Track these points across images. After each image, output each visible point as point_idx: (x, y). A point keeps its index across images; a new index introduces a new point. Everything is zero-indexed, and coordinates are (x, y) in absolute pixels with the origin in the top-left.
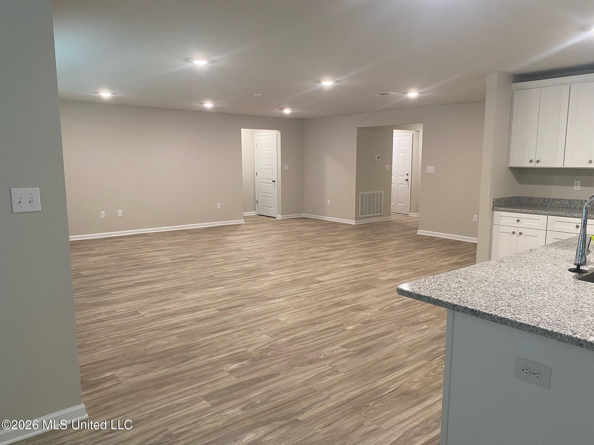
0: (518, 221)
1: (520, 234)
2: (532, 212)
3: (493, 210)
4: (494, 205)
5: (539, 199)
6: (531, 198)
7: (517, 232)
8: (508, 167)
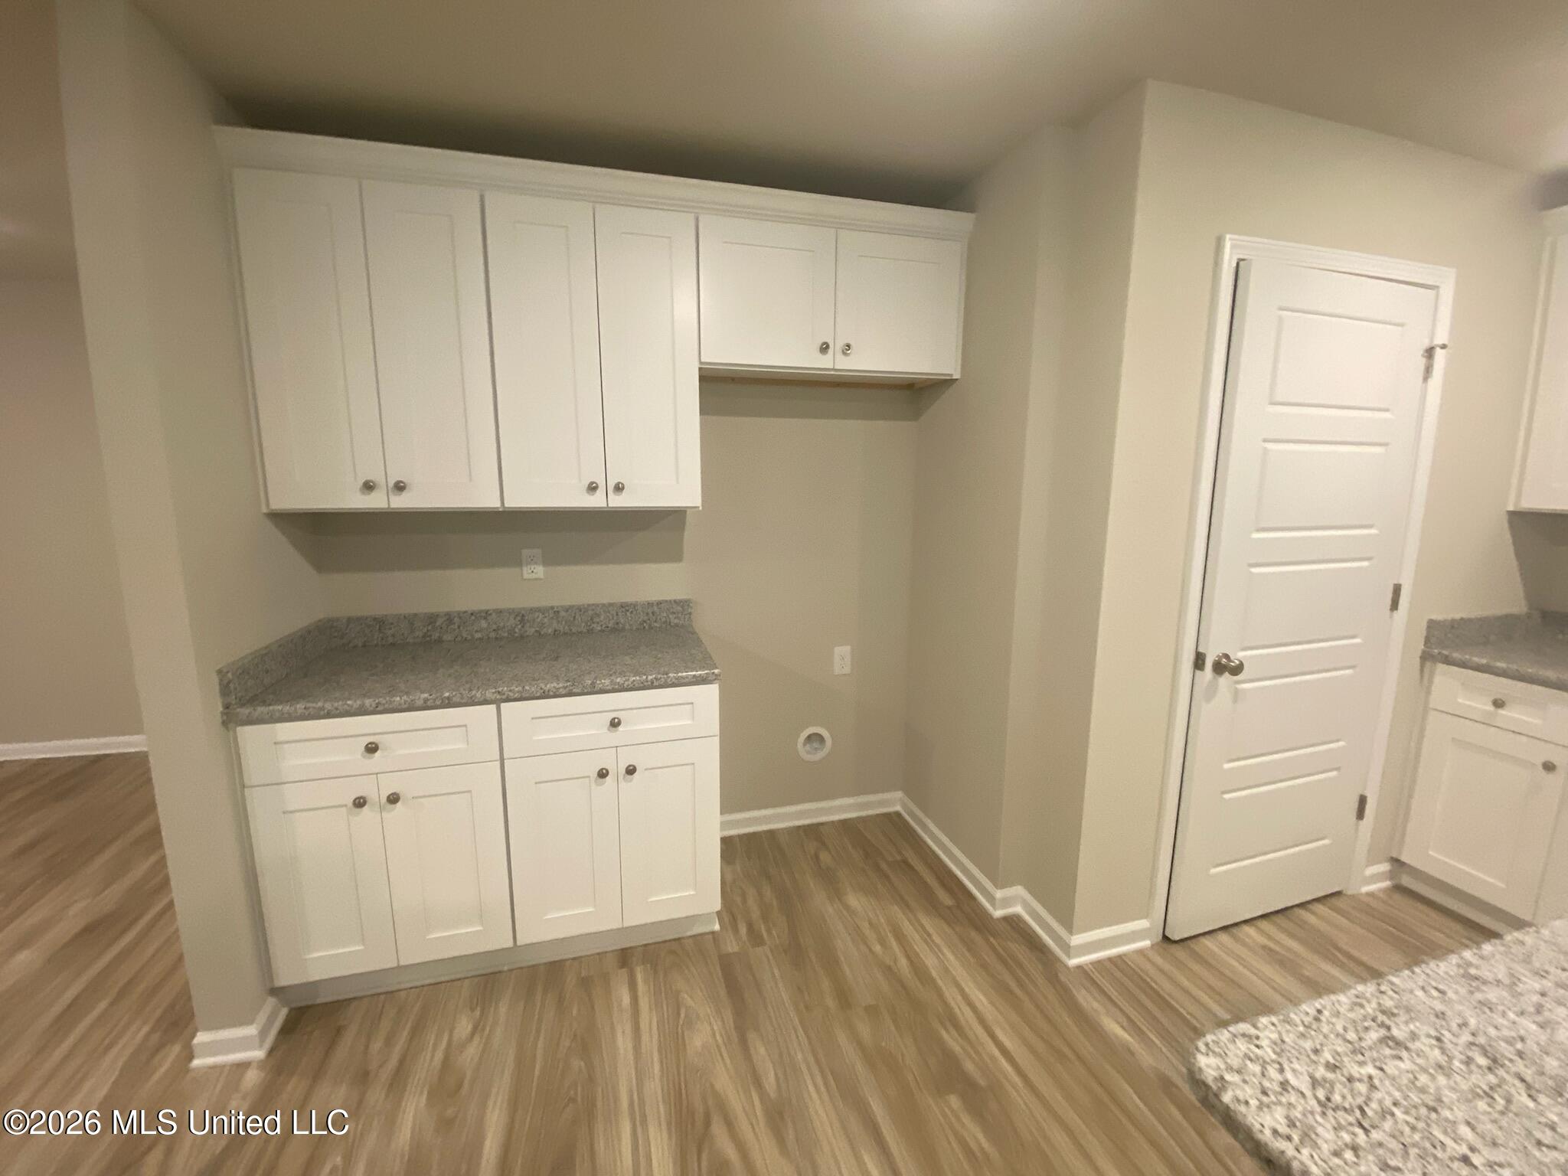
0: (372, 749)
1: (393, 799)
2: (429, 703)
3: (230, 719)
4: (232, 699)
5: (411, 620)
6: (381, 622)
7: (376, 792)
8: (265, 510)
